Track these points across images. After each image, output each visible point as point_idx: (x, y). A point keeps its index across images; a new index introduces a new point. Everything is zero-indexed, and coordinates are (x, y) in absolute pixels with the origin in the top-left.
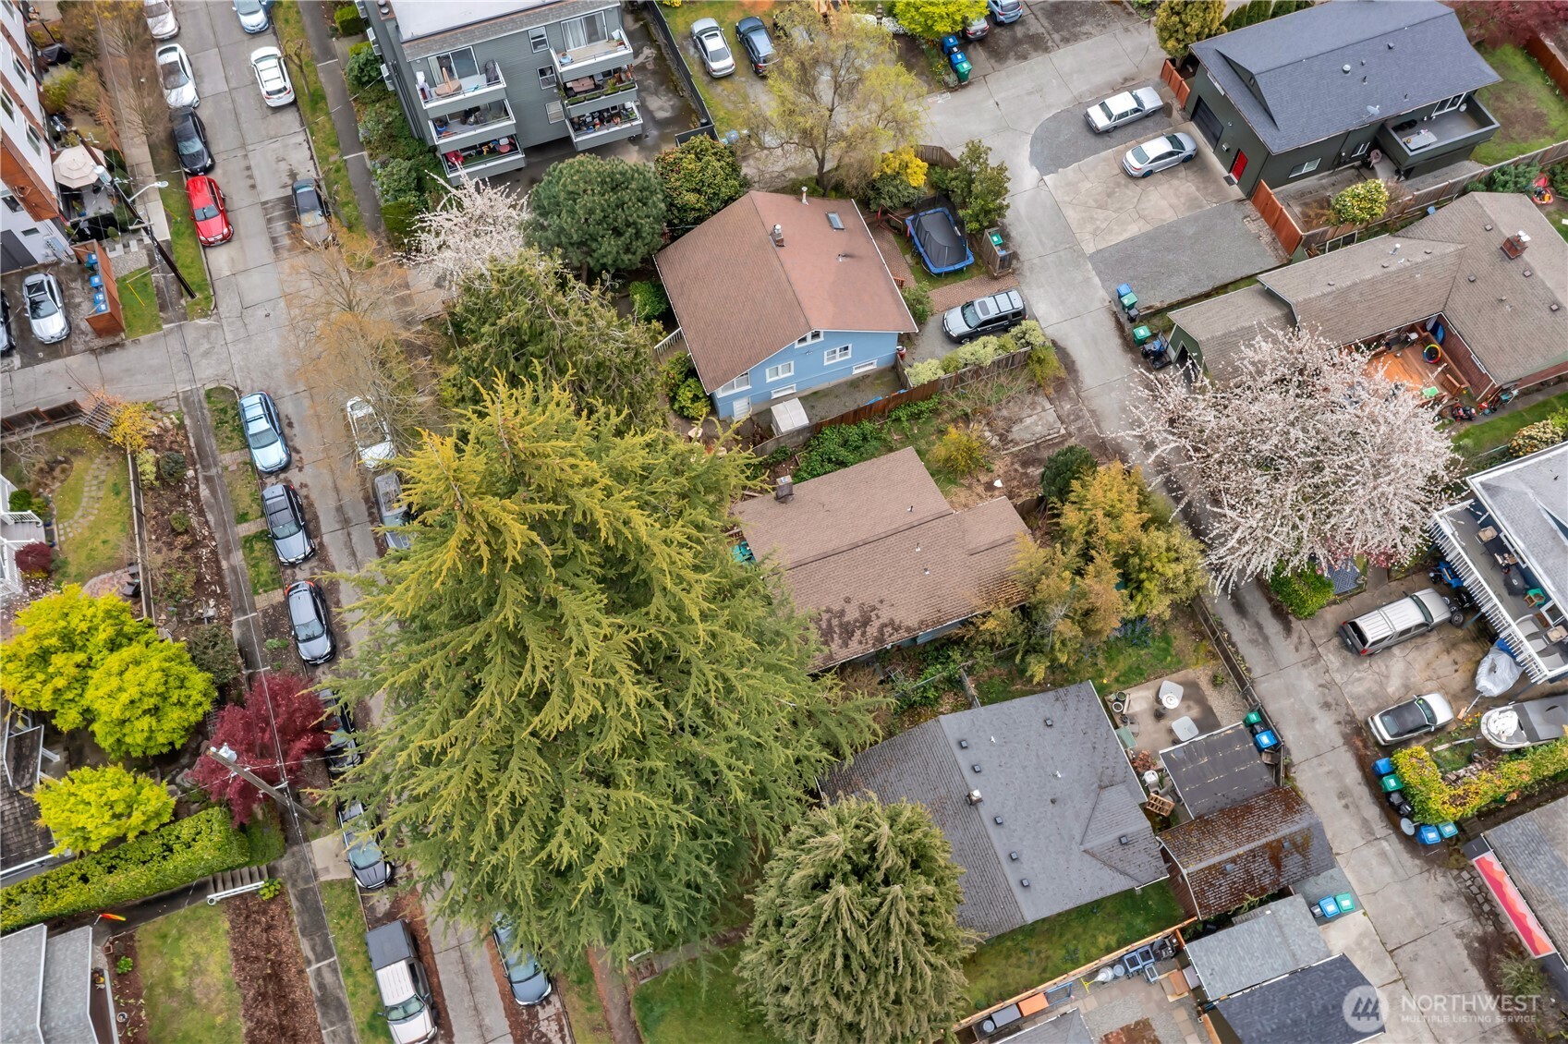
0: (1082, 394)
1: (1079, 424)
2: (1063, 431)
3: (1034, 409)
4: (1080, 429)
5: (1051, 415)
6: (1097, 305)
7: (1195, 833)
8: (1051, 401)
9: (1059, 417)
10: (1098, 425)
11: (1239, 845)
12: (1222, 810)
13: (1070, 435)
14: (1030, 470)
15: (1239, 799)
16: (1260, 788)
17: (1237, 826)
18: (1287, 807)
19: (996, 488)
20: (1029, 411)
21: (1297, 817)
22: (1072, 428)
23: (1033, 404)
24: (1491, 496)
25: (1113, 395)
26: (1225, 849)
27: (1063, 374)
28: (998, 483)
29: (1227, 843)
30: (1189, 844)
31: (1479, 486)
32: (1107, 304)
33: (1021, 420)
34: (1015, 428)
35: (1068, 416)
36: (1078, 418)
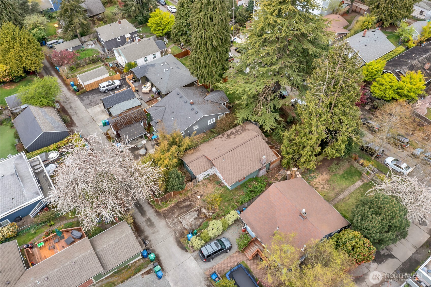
0: (173, 233)
1: (174, 222)
2: (179, 218)
3: (190, 224)
4: (173, 220)
5: (184, 223)
6: (170, 273)
7: (139, 118)
8: (185, 229)
9: (181, 223)
10: (167, 223)
11: (129, 114)
12: (132, 124)
13: (177, 218)
14: (189, 203)
15: (128, 127)
16: (122, 130)
17: (129, 119)
18: (116, 125)
19: (200, 195)
20: (192, 223)
21: (114, 122)
22: (176, 220)
23: (191, 226)
24: (38, 192)
25: (162, 236)
26: (132, 113)
27: (182, 240)
28: (199, 197)
29: (132, 115)
30: (141, 115)
31: (40, 195)
32: (166, 274)
33: (195, 219)
34: (196, 216)
35: (178, 224)
36: (174, 224)
